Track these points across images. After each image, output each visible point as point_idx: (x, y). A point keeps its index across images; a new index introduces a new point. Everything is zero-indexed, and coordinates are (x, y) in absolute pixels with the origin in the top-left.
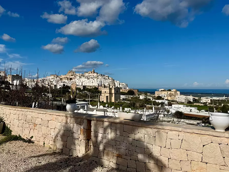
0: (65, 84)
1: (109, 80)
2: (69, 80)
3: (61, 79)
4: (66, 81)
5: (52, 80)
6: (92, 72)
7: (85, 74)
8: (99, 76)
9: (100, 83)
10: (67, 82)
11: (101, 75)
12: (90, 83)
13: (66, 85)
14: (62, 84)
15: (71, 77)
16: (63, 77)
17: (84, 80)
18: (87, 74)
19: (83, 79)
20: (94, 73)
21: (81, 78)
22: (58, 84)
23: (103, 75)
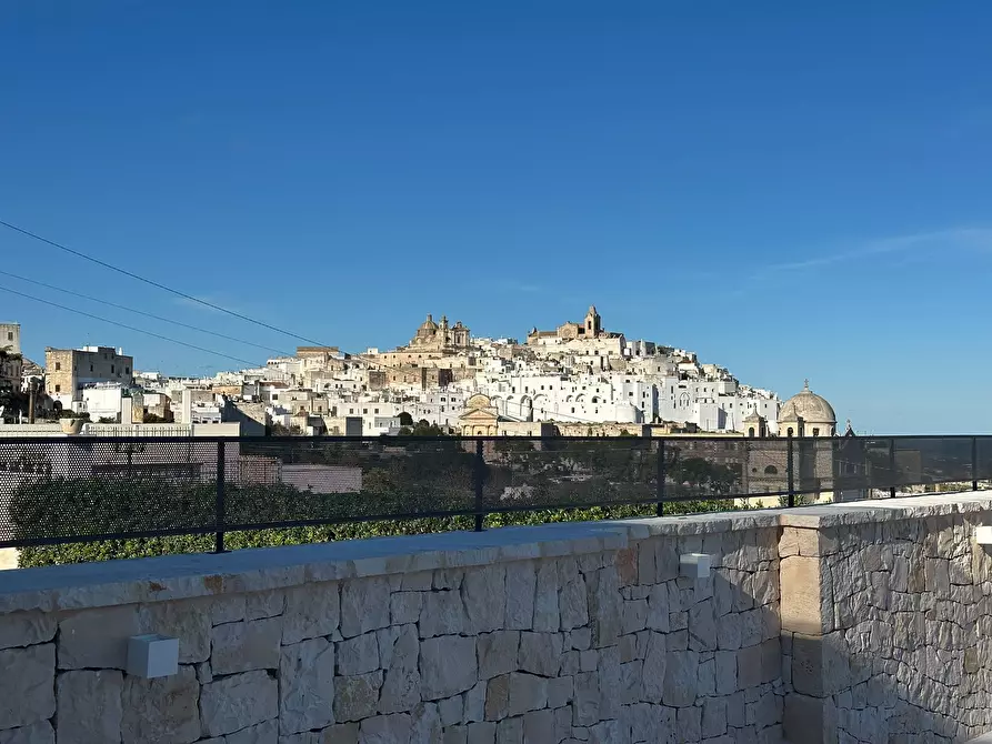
0: (407, 408)
1: (703, 384)
2: (437, 386)
3: (379, 374)
4: (415, 389)
5: (318, 381)
6: (581, 331)
7: (541, 342)
8: (637, 359)
9: (649, 401)
10: (423, 399)
11: (650, 349)
12: (578, 406)
13: (416, 419)
14: (390, 411)
15: (445, 363)
16: (386, 360)
17: (534, 384)
18: (549, 340)
19: (529, 378)
20: (598, 332)
21: (513, 373)
22: (365, 411)
23: (662, 351)
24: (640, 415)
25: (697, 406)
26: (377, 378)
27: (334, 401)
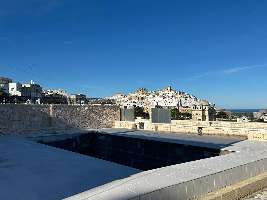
0: (135, 104)
1: (190, 99)
2: (141, 100)
3: (130, 98)
4: (137, 101)
5: (119, 99)
6: (167, 90)
7: (160, 92)
8: (178, 95)
9: (180, 102)
10: (138, 102)
11: (180, 93)
12: (166, 103)
13: (137, 106)
14: (132, 105)
15: (142, 96)
16: (132, 96)
17: (158, 99)
18: (161, 91)
20: (171, 90)
21: (154, 97)
22: (128, 105)
23: (183, 93)
24: (178, 105)
25: (189, 103)
26: (130, 99)
27: (122, 103)
